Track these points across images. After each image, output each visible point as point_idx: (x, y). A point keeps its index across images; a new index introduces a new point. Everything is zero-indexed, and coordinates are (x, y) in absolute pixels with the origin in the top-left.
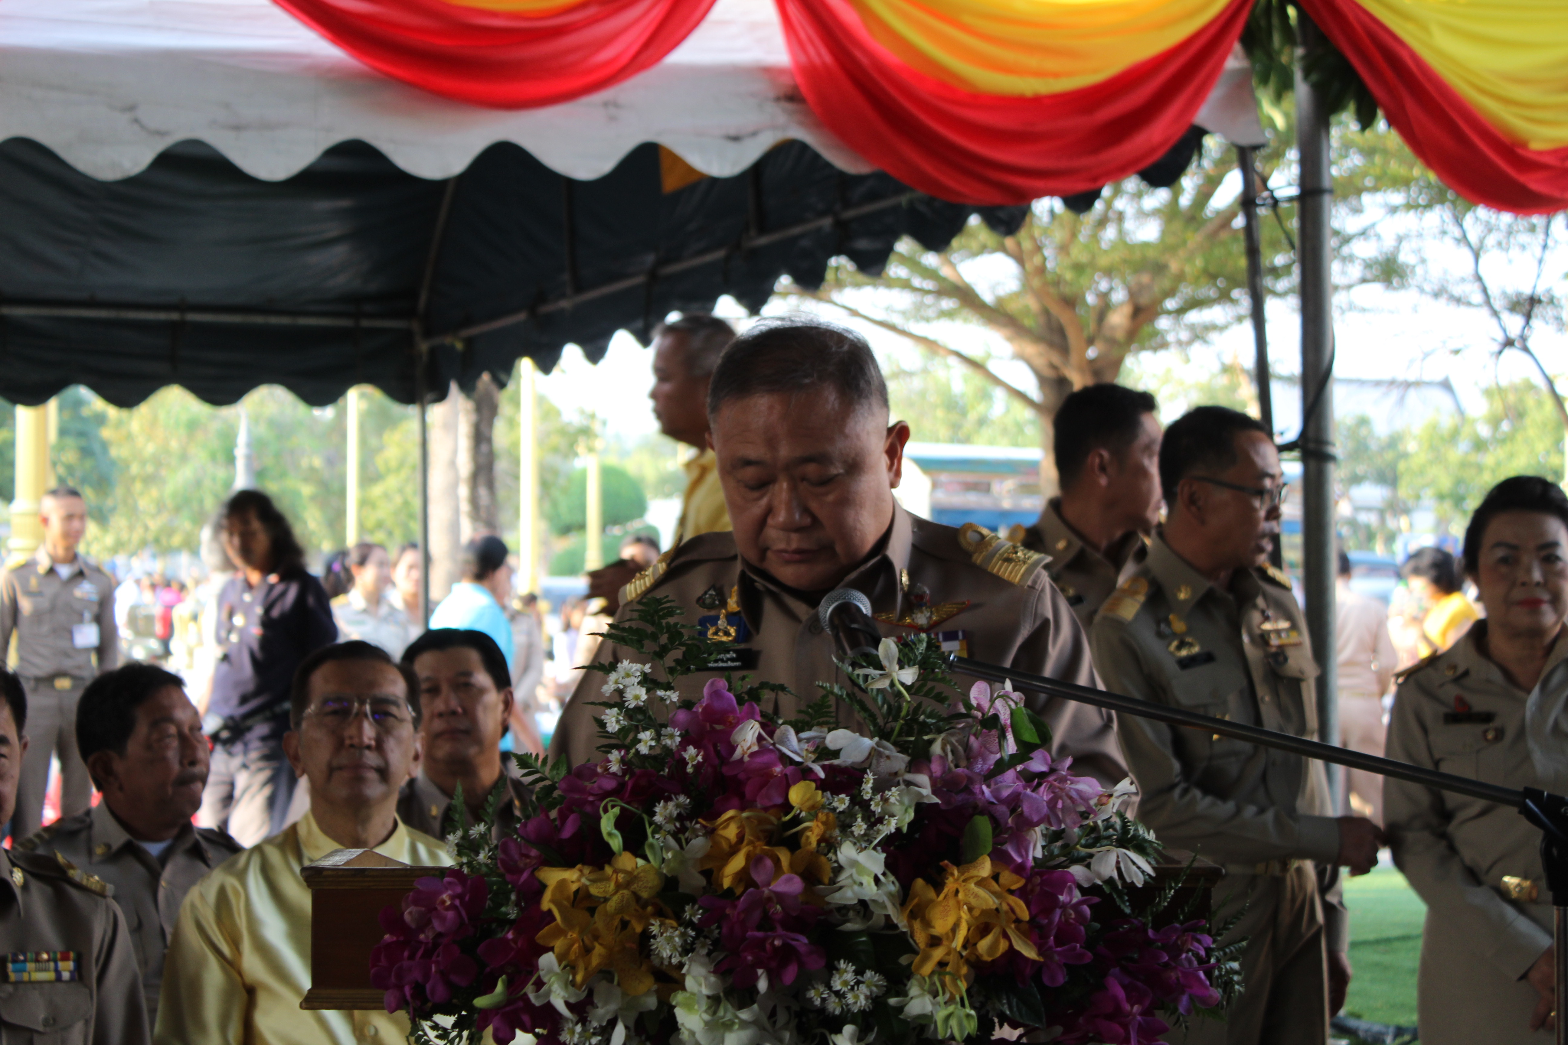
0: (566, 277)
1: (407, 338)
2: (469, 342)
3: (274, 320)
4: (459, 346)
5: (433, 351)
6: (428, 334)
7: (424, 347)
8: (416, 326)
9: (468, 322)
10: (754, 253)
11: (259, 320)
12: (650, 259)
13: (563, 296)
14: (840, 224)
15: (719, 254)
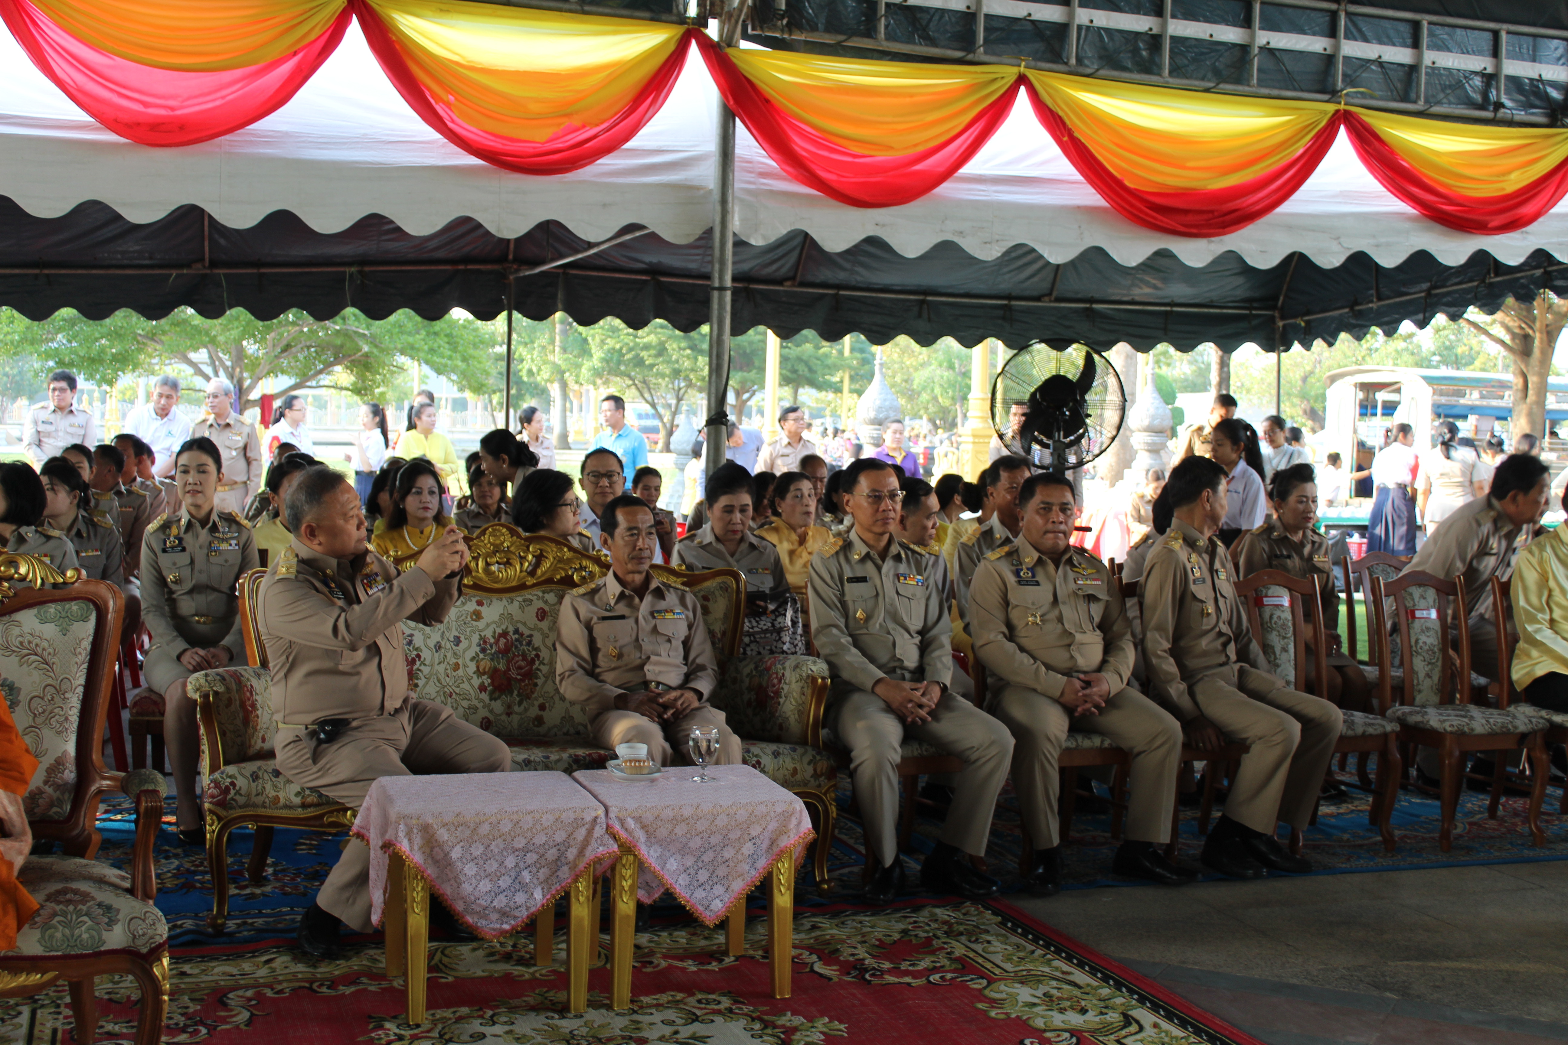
0: (1373, 292)
1: (1272, 319)
2: (1308, 323)
3: (1212, 310)
4: (1303, 324)
5: (1284, 326)
6: (1283, 318)
7: (1281, 324)
8: (1277, 314)
9: (1308, 313)
10: (1491, 285)
11: (1206, 310)
12: (1425, 286)
13: (1372, 302)
14: (1546, 273)
15: (1475, 284)
